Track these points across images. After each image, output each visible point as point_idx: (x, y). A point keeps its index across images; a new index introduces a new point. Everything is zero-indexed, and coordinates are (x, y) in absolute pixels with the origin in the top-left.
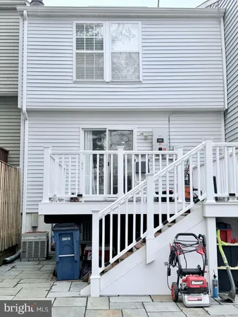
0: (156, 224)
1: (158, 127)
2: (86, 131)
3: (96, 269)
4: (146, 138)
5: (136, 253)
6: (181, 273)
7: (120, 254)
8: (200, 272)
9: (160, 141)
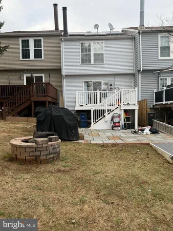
0: (108, 112)
1: (109, 80)
2: (85, 82)
3: (92, 123)
4: (106, 84)
5: (103, 119)
6: (114, 123)
7: (98, 119)
8: (119, 123)
9: (111, 85)
